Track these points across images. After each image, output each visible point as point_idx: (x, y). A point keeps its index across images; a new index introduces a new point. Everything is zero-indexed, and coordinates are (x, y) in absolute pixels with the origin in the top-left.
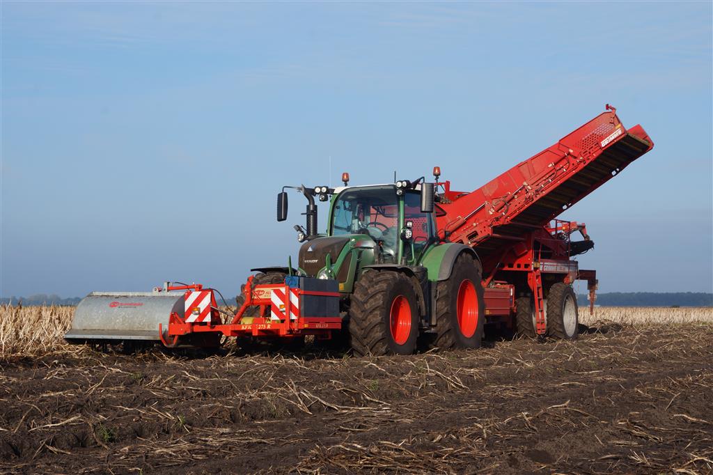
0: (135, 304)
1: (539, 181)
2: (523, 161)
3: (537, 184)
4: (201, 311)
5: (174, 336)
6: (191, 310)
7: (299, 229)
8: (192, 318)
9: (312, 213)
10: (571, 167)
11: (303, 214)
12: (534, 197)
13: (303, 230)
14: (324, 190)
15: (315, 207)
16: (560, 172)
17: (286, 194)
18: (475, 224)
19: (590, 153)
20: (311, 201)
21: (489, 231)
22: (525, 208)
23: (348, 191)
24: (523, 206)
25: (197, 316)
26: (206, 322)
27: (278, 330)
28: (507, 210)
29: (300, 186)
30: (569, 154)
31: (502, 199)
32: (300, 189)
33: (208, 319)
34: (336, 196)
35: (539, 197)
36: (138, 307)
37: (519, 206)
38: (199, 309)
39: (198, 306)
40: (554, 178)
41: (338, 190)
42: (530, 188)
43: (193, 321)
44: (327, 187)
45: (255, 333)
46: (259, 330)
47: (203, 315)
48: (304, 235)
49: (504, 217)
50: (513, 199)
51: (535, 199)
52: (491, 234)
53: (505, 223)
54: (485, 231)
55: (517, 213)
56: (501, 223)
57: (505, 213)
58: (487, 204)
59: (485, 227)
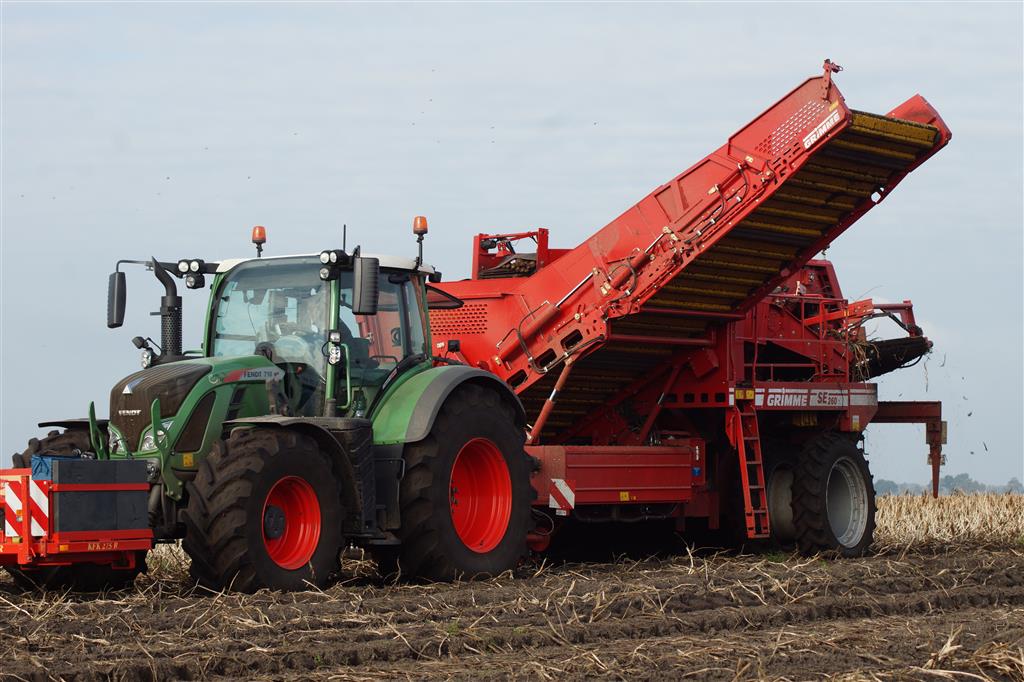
1: (693, 225)
2: (665, 182)
3: (690, 229)
7: (142, 343)
9: (172, 311)
10: (752, 192)
11: (152, 314)
12: (684, 256)
13: (151, 345)
14: (195, 266)
15: (178, 301)
16: (731, 202)
17: (122, 276)
18: (577, 316)
19: (785, 161)
20: (170, 286)
22: (668, 278)
24: (664, 275)
27: (15, 556)
28: (636, 284)
29: (151, 260)
30: (746, 166)
31: (626, 262)
32: (149, 265)
34: (222, 277)
35: (693, 255)
37: (657, 274)
40: (720, 216)
41: (224, 266)
42: (676, 239)
44: (201, 262)
48: (153, 355)
49: (631, 299)
50: (646, 261)
51: (687, 261)
52: (608, 334)
53: (632, 312)
54: (595, 329)
55: (654, 291)
56: (624, 311)
57: (632, 291)
58: (596, 273)
59: (595, 321)
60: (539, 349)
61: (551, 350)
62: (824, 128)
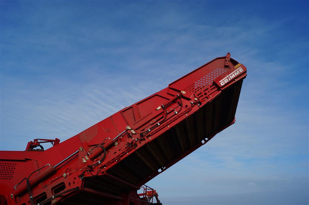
1: (145, 126)
3: (142, 129)
16: (170, 115)
18: (65, 175)
21: (79, 183)
24: (124, 153)
28: (105, 157)
30: (181, 96)
31: (100, 146)
35: (143, 143)
37: (119, 153)
40: (163, 121)
49: (100, 166)
50: (112, 145)
51: (139, 146)
52: (81, 187)
53: (100, 174)
54: (74, 183)
55: (116, 163)
56: (94, 173)
57: (102, 161)
58: (81, 150)
59: (75, 178)
60: (38, 192)
61: (45, 193)
62: (232, 76)
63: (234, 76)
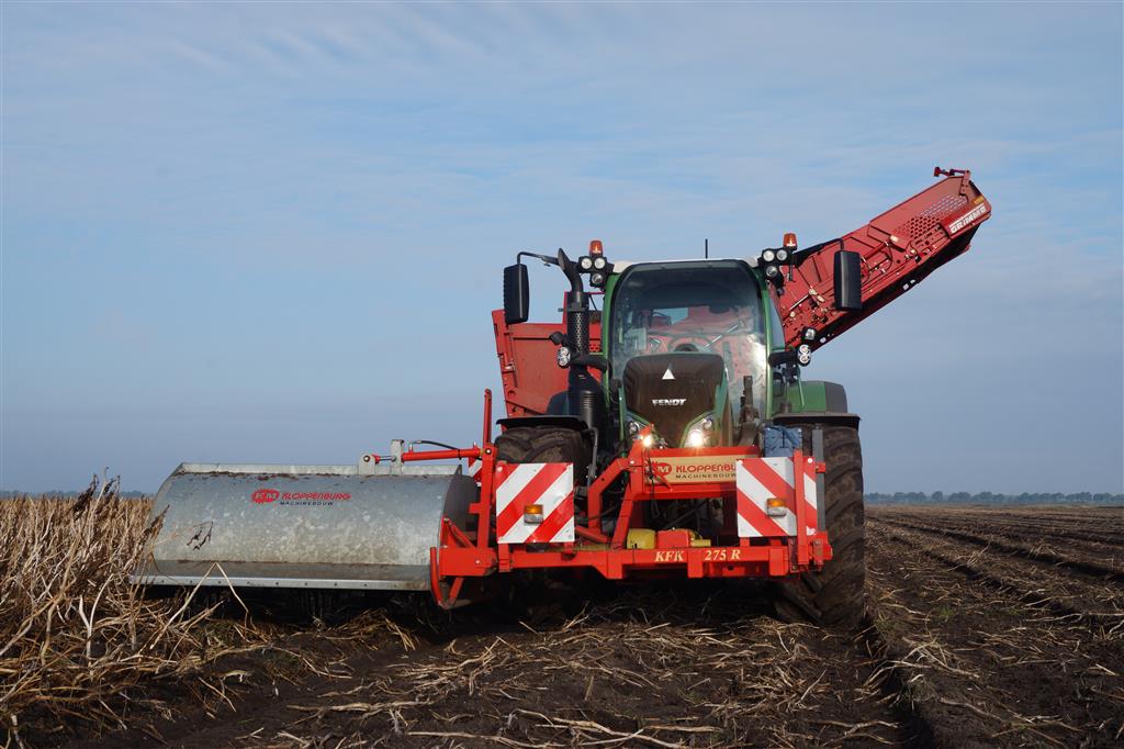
0: (327, 496)
4: (546, 514)
5: (450, 580)
6: (513, 512)
8: (520, 533)
9: (581, 309)
10: (894, 265)
15: (586, 298)
16: (874, 274)
17: (524, 268)
19: (927, 243)
20: (576, 283)
23: (636, 269)
25: (535, 527)
26: (562, 544)
27: (765, 565)
30: (890, 242)
32: (555, 261)
33: (566, 534)
36: (339, 504)
38: (540, 509)
39: (538, 502)
42: (821, 299)
43: (521, 540)
44: (605, 259)
45: (695, 572)
46: (705, 564)
47: (552, 525)
62: (970, 217)
63: (971, 219)
